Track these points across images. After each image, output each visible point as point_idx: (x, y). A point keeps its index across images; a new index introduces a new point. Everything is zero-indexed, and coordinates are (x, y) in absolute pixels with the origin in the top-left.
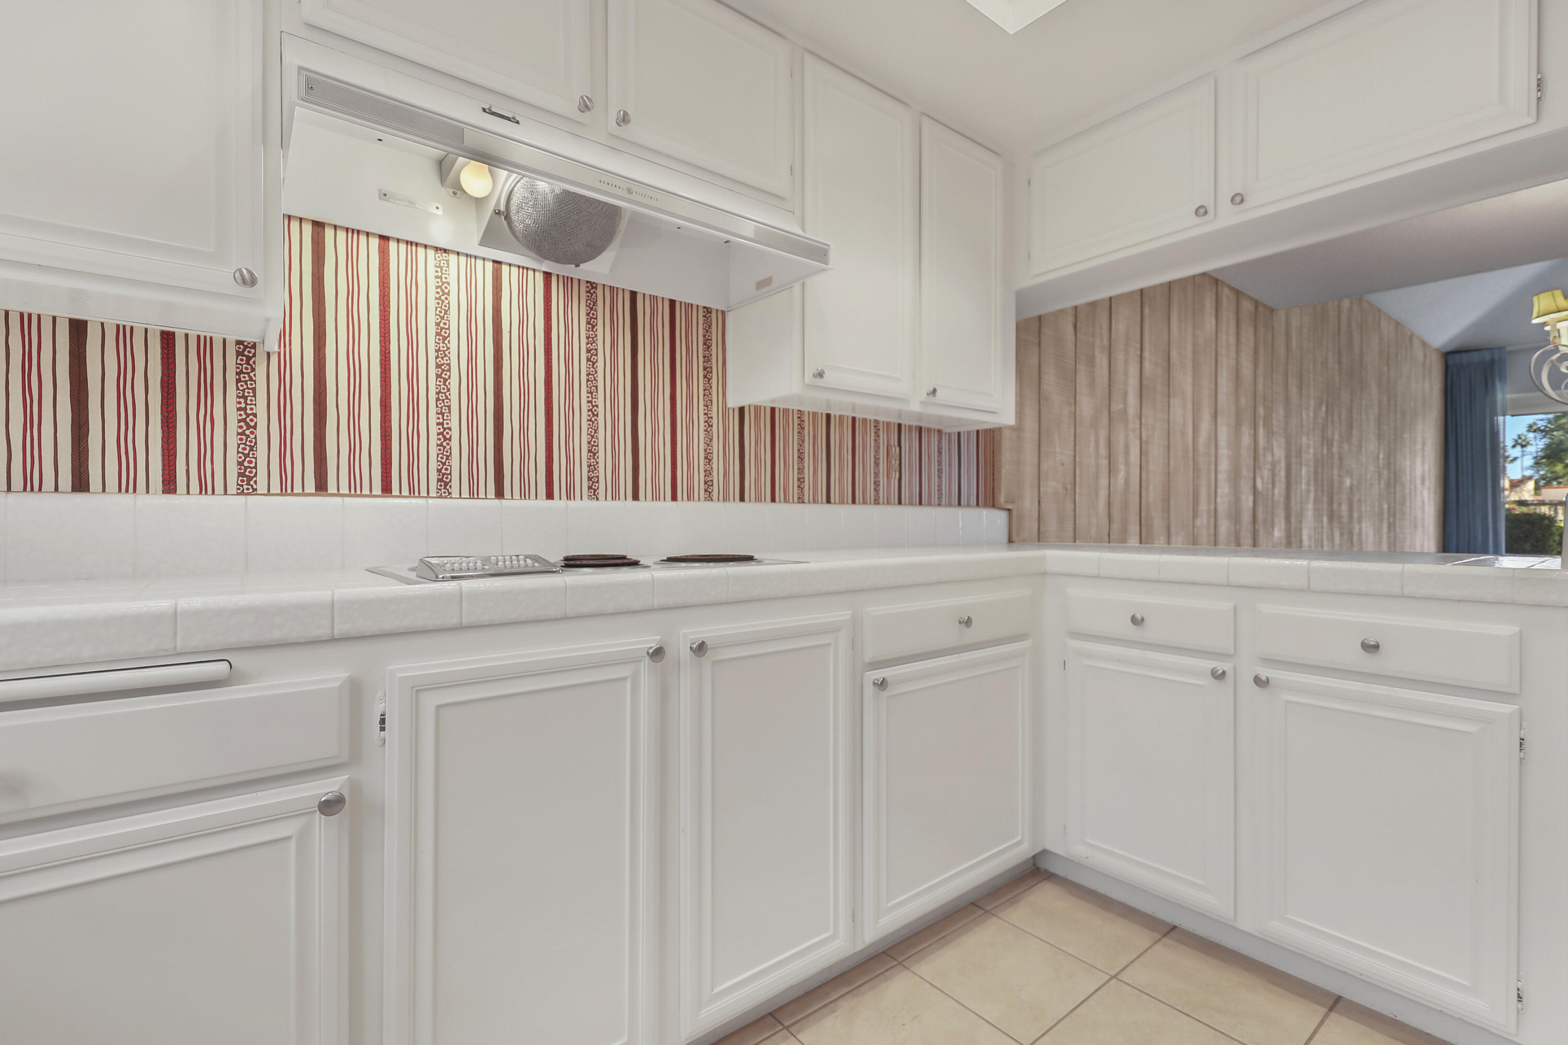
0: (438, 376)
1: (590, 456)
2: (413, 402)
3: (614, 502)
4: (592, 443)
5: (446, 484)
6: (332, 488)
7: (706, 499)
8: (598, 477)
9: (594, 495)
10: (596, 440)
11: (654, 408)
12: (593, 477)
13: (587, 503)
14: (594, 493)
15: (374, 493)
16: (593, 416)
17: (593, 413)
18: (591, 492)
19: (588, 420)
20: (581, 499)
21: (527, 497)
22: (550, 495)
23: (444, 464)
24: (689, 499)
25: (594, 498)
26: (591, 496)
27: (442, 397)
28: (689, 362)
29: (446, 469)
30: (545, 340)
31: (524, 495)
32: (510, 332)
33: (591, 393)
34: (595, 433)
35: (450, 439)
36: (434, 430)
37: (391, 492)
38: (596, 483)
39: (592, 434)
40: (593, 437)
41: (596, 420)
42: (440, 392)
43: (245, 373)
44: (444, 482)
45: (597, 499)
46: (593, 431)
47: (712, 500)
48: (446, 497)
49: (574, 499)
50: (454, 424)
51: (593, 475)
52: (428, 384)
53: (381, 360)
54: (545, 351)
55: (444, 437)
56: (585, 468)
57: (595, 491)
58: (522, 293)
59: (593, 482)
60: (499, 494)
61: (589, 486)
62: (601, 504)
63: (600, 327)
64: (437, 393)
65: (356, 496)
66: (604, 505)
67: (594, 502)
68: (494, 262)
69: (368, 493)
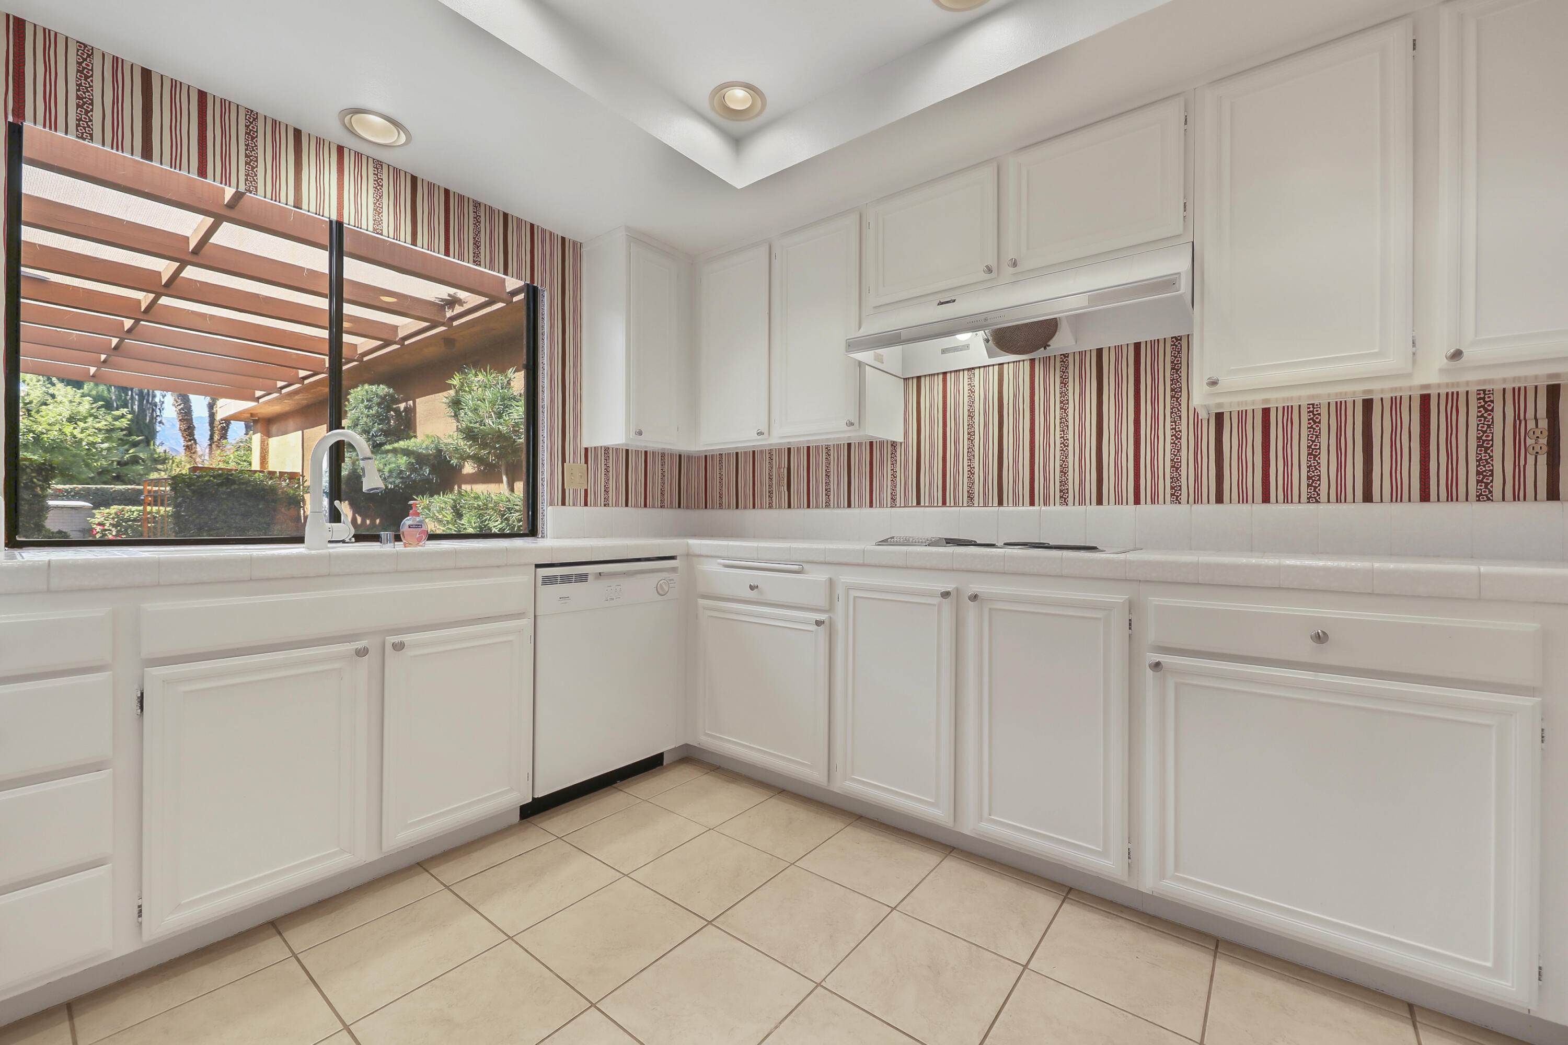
0: (969, 439)
1: (1062, 475)
2: (957, 455)
3: (1080, 506)
4: (1063, 466)
5: (972, 499)
6: (922, 504)
7: (1172, 502)
8: (1067, 489)
9: (1065, 502)
10: (1067, 463)
11: (1118, 432)
12: (1063, 490)
13: (1059, 508)
14: (1064, 501)
15: (926, 505)
16: (1065, 447)
17: (1065, 444)
18: (1062, 500)
19: (1061, 450)
20: (1055, 505)
21: (1017, 505)
22: (1032, 503)
23: (971, 487)
24: (1153, 502)
25: (1064, 504)
26: (1062, 503)
27: (971, 450)
28: (1155, 387)
29: (972, 491)
30: (1030, 403)
31: (1015, 504)
32: (1008, 404)
33: (1063, 431)
34: (1066, 458)
35: (974, 474)
36: (966, 469)
37: (946, 505)
38: (1066, 493)
39: (1064, 460)
40: (1064, 461)
41: (1066, 449)
42: (970, 448)
43: (893, 454)
44: (971, 498)
45: (1067, 505)
46: (1064, 457)
47: (1180, 503)
48: (971, 506)
49: (1049, 505)
50: (976, 465)
51: (1063, 488)
52: (964, 444)
53: (943, 436)
54: (1030, 410)
55: (971, 473)
56: (1058, 484)
57: (1065, 499)
58: (1016, 377)
59: (1064, 493)
60: (1000, 503)
61: (1060, 496)
62: (1070, 508)
63: (1071, 384)
64: (968, 449)
65: (931, 507)
66: (1073, 510)
67: (1064, 507)
68: (999, 364)
69: (923, 505)
